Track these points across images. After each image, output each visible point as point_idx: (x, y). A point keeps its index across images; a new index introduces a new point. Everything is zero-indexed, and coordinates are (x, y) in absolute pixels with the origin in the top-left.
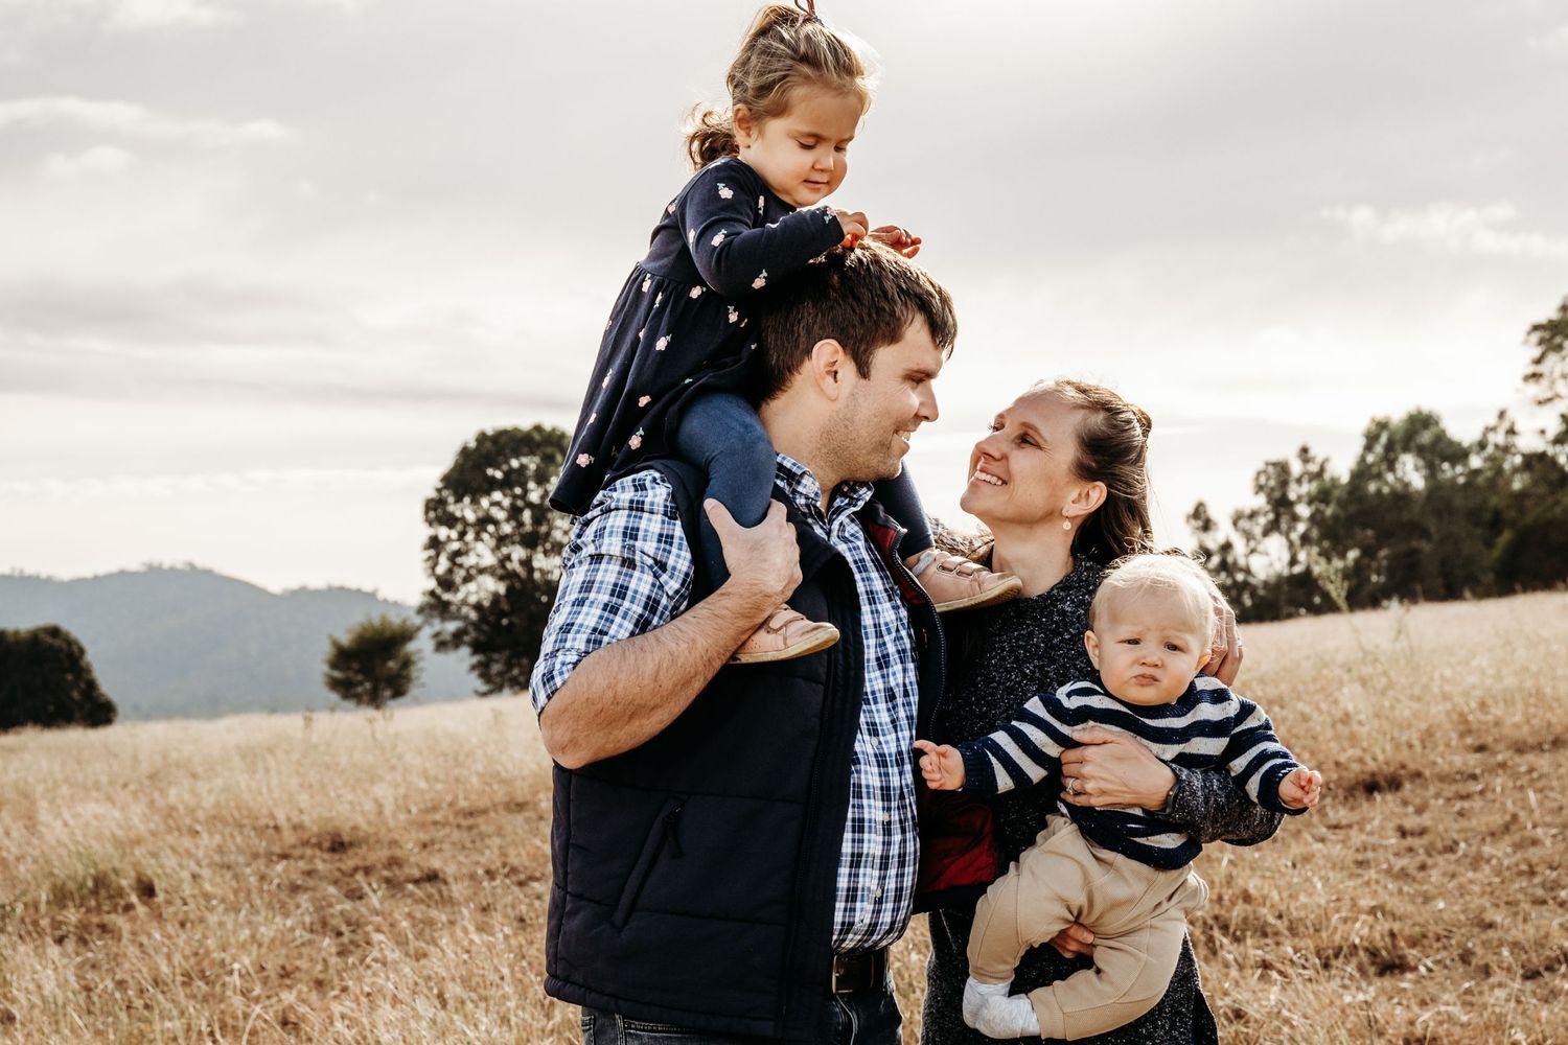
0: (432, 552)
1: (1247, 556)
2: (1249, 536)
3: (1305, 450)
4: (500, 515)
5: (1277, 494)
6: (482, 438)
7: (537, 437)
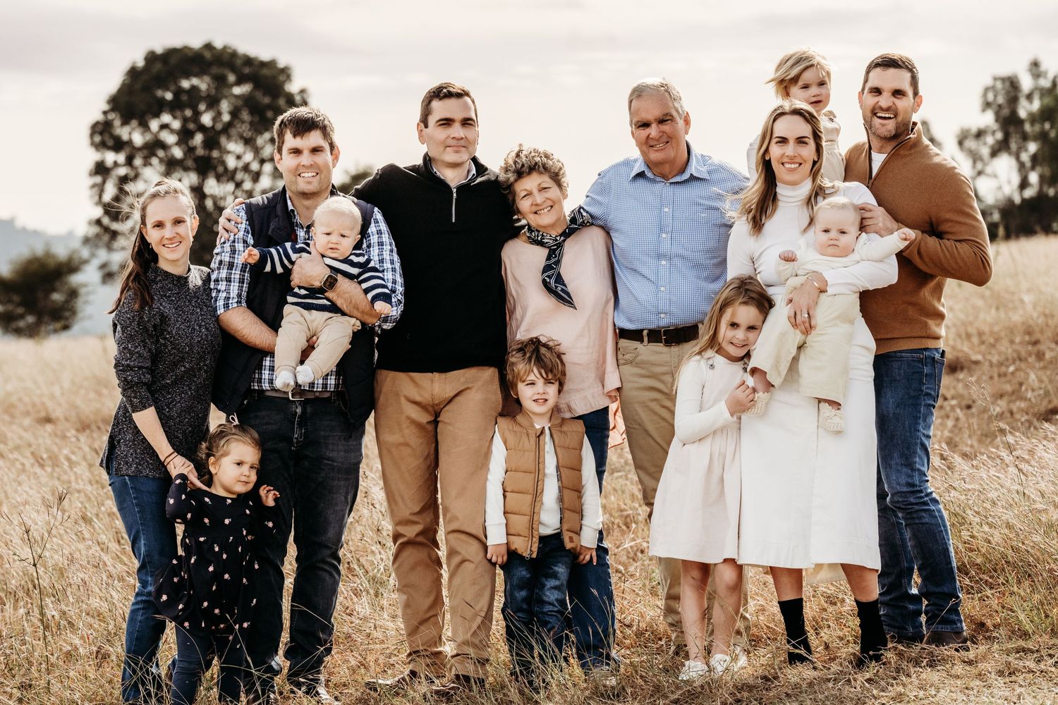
0: (98, 179)
1: (974, 178)
2: (975, 157)
3: (1035, 64)
4: (170, 139)
5: (1006, 112)
6: (152, 58)
7: (208, 55)
